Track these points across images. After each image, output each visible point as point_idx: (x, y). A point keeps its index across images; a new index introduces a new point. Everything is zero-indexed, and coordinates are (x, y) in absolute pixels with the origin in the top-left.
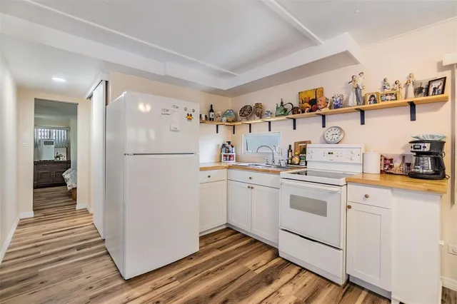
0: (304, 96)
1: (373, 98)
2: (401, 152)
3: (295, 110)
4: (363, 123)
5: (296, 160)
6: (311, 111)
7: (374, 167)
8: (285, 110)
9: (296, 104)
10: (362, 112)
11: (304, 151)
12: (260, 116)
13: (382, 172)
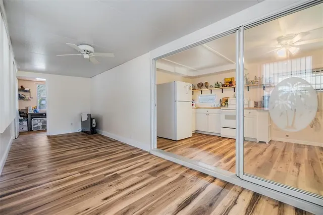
0: (226, 80)
1: (252, 82)
2: (260, 100)
3: (223, 86)
4: (248, 90)
5: (224, 104)
6: (230, 86)
7: (252, 105)
8: (219, 85)
9: (223, 83)
10: (248, 87)
11: (227, 101)
12: (207, 87)
13: (255, 107)
